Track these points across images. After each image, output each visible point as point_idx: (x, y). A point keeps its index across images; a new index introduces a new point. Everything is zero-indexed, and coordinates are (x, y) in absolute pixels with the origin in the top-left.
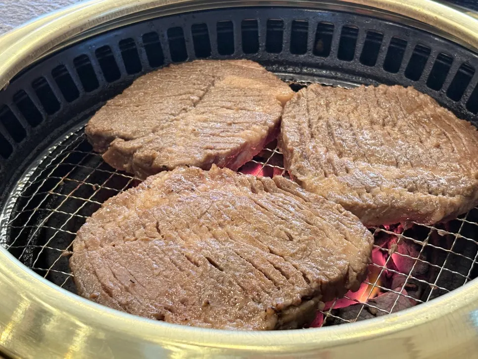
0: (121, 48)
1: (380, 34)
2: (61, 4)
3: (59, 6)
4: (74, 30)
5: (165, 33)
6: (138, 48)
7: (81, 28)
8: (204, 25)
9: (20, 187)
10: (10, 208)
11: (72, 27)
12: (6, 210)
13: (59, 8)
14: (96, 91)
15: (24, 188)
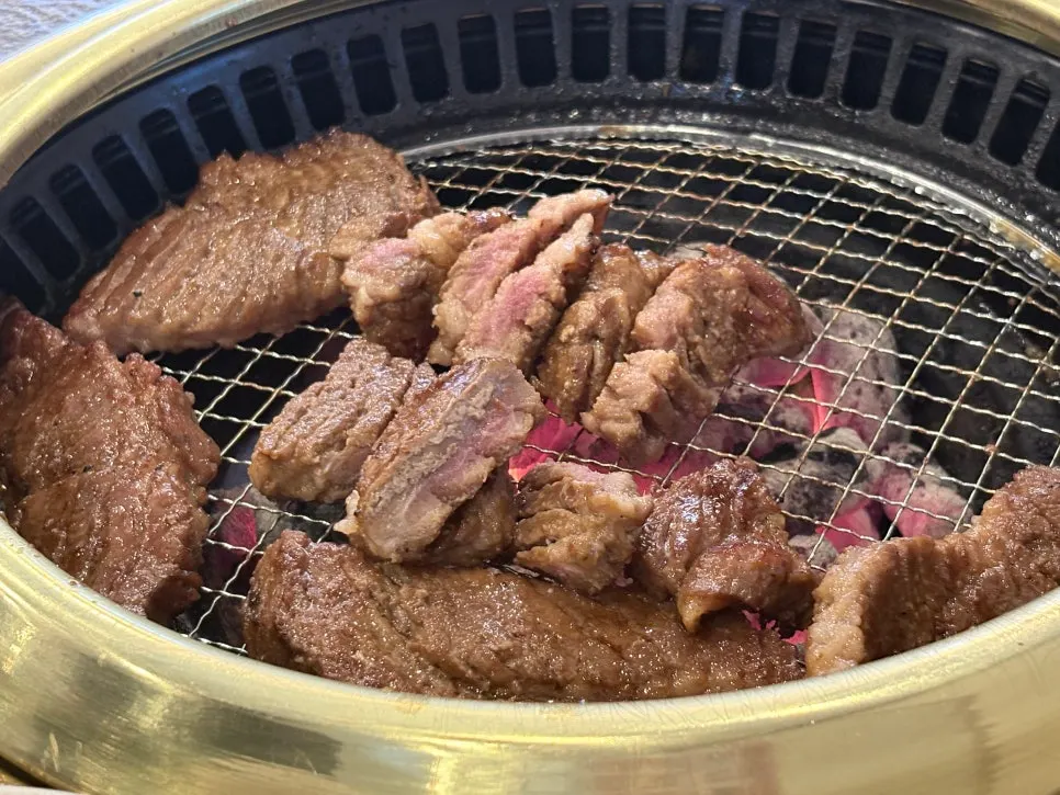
5: (343, 52)
6: (285, 89)
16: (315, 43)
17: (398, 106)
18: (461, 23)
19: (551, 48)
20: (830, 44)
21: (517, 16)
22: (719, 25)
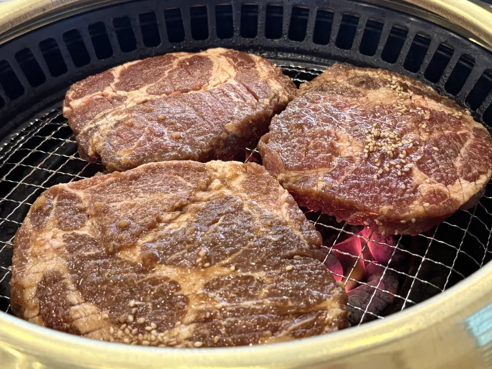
0: (90, 33)
1: (355, 17)
5: (137, 19)
8: (178, 10)
18: (192, 8)
20: (356, 25)
22: (307, 15)
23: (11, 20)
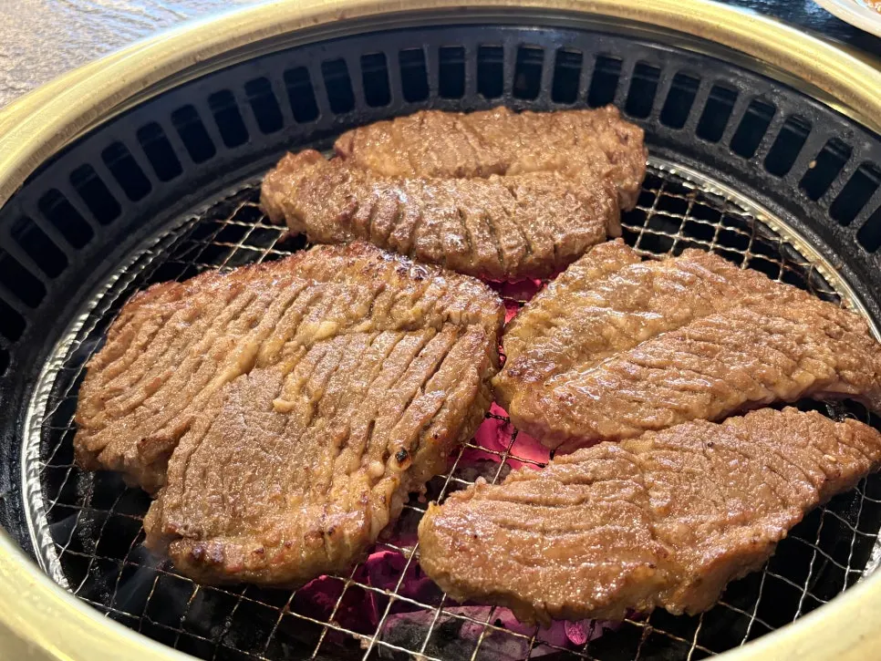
0: (212, 107)
1: (616, 60)
2: (111, 44)
3: (108, 47)
4: (132, 85)
5: (281, 79)
6: (240, 106)
7: (144, 81)
8: (341, 62)
9: (62, 351)
10: (45, 393)
11: (128, 81)
12: (39, 396)
13: (107, 51)
14: (178, 180)
15: (68, 354)
16: (261, 73)
17: (320, 117)
18: (364, 58)
19: (424, 75)
21: (402, 53)
23: (96, 104)
